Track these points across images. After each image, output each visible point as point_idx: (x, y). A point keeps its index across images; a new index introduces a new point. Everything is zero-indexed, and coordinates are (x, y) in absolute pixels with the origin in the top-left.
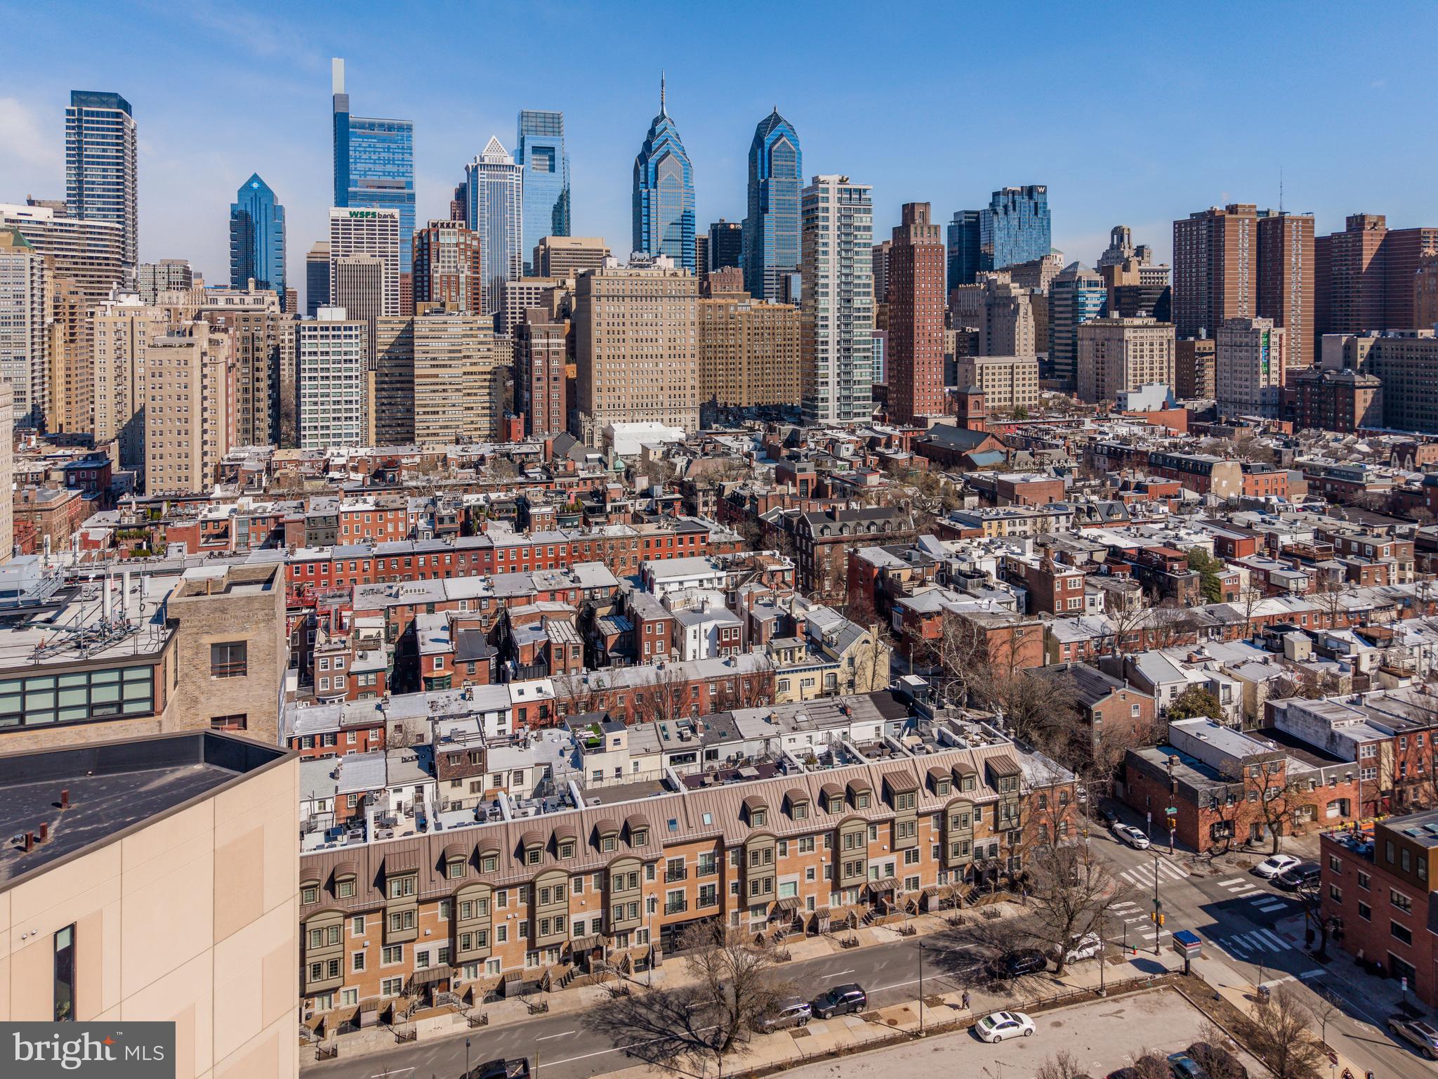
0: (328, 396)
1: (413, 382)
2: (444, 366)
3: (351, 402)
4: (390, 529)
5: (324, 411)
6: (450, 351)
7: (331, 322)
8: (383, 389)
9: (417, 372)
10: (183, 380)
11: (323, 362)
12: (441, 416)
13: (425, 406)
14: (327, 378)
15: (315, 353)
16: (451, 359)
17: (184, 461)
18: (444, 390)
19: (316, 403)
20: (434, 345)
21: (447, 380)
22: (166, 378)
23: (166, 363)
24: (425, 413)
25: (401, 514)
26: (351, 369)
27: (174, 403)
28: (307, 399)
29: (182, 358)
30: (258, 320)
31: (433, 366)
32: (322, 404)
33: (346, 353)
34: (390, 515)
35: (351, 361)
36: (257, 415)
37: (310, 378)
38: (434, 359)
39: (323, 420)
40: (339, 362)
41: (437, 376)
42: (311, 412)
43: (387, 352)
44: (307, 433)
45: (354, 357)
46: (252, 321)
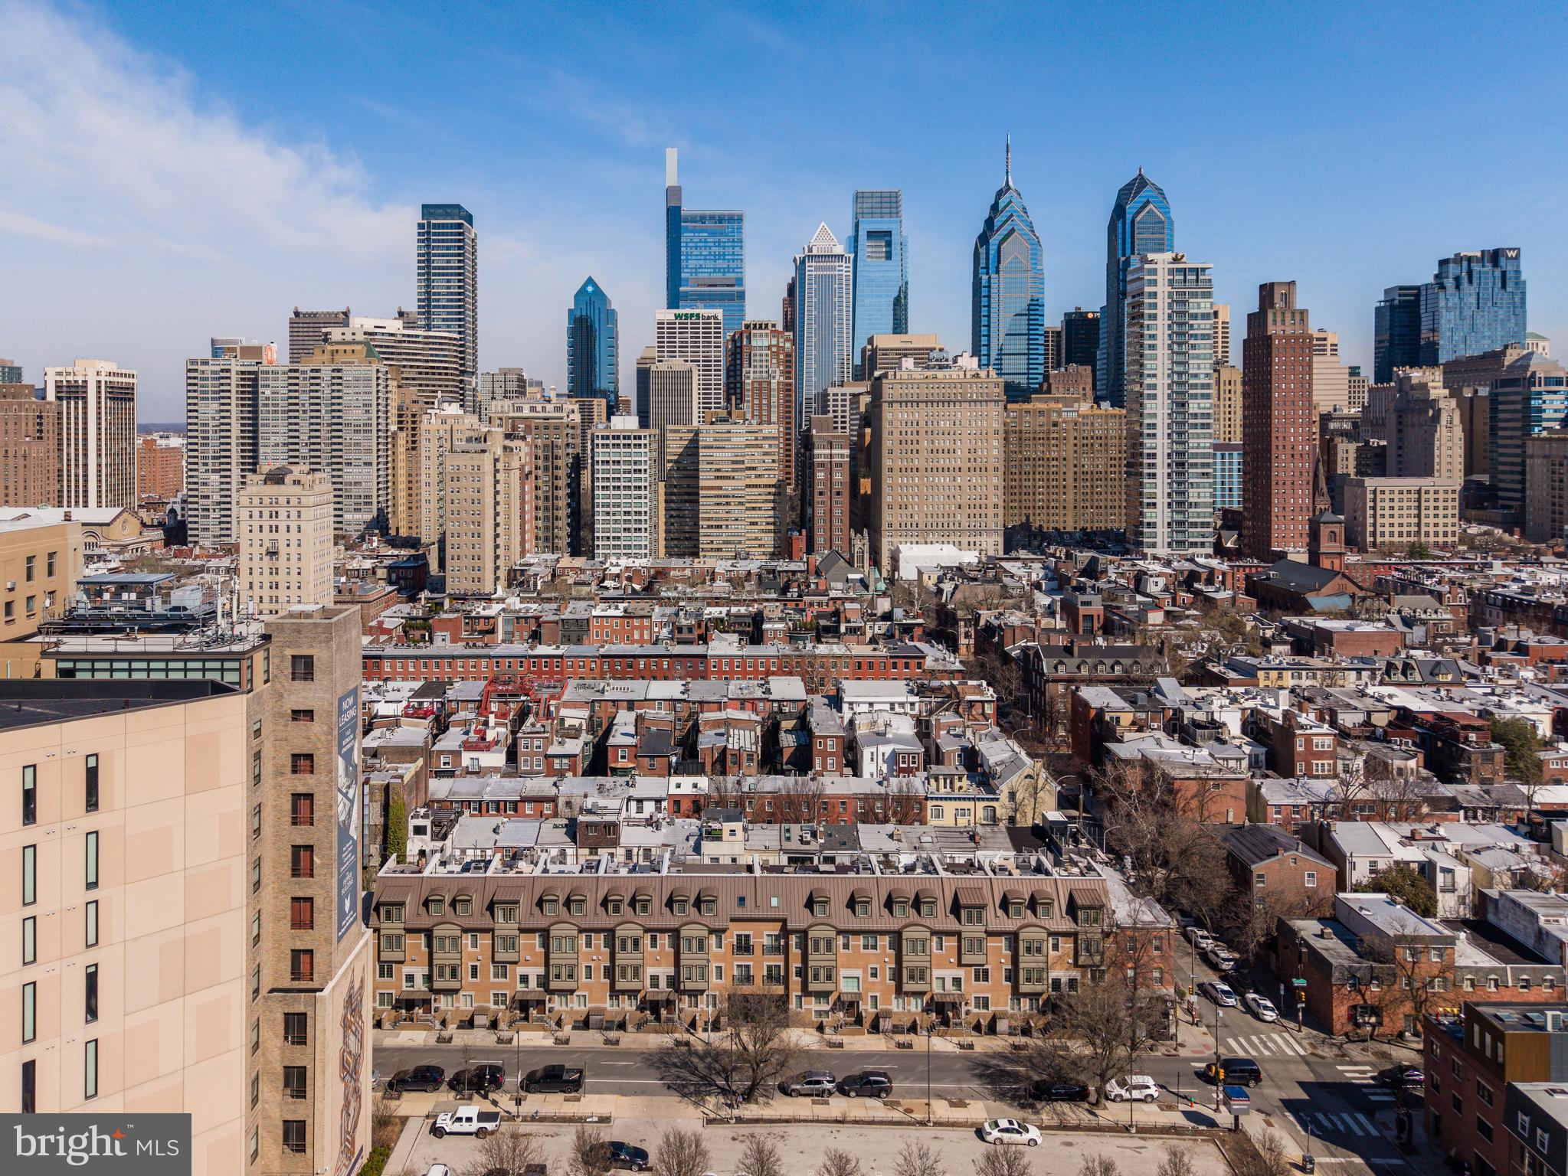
0: (619, 506)
1: (697, 494)
2: (728, 478)
3: (640, 513)
4: (637, 637)
5: (616, 522)
6: (734, 462)
7: (623, 431)
8: (672, 501)
9: (702, 483)
10: (477, 485)
11: (615, 471)
12: (724, 530)
13: (709, 519)
15: (608, 462)
16: (734, 470)
17: (476, 563)
18: (728, 503)
19: (608, 513)
20: (718, 455)
21: (730, 492)
22: (463, 482)
23: (462, 468)
24: (709, 527)
25: (646, 622)
26: (640, 480)
27: (468, 506)
28: (600, 509)
29: (476, 463)
30: (557, 428)
31: (717, 478)
32: (614, 514)
33: (635, 463)
34: (636, 622)
35: (640, 471)
36: (556, 523)
37: (603, 487)
38: (718, 470)
39: (615, 530)
40: (629, 472)
41: (720, 488)
42: (605, 522)
43: (676, 462)
44: (600, 543)
45: (642, 467)
46: (552, 430)
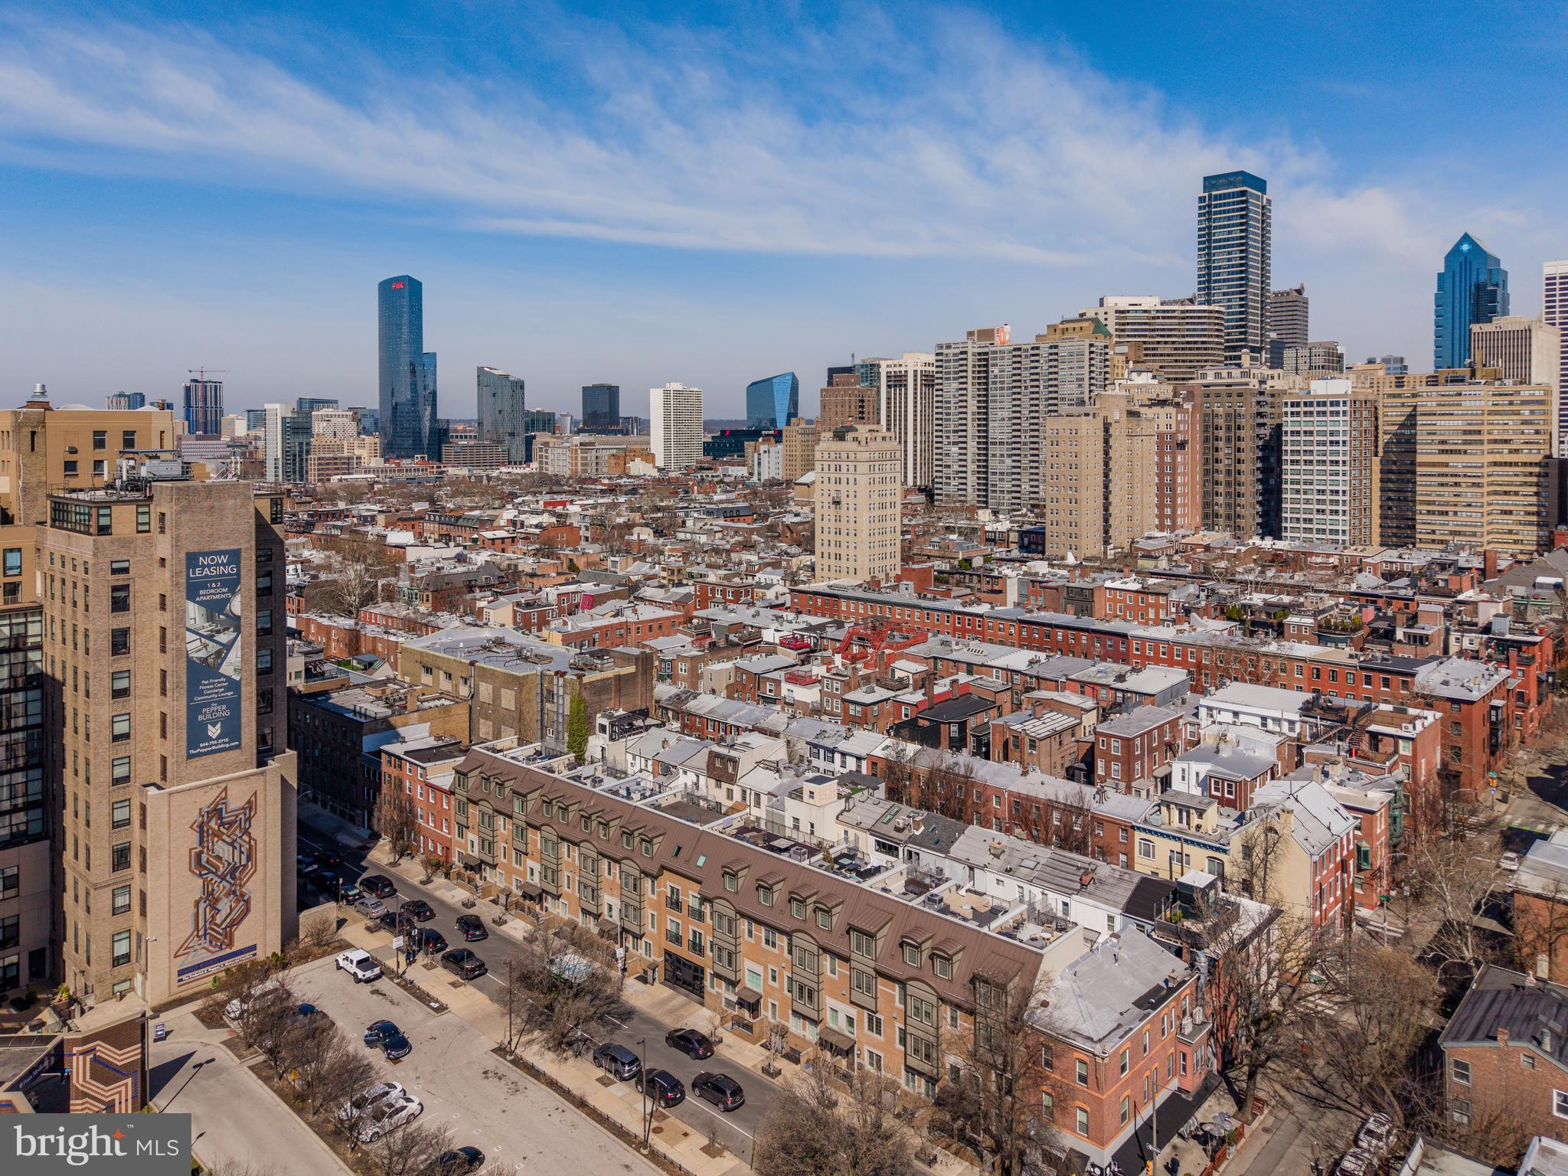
0: (1311, 484)
1: (1414, 473)
2: (1458, 452)
3: (1337, 492)
4: (1152, 616)
5: (1307, 502)
6: (1465, 432)
7: (1328, 396)
8: (1390, 481)
9: (1420, 458)
10: (1074, 449)
11: (1306, 443)
12: (1451, 517)
13: (1429, 503)
14: (1311, 462)
15: (1298, 433)
16: (1465, 442)
17: (1073, 530)
18: (1456, 484)
19: (1298, 492)
20: (1443, 423)
21: (1460, 470)
22: (1062, 447)
23: (1061, 432)
24: (1429, 512)
25: (1162, 600)
26: (1337, 453)
27: (1066, 470)
28: (1289, 486)
30: (1240, 395)
31: (1443, 452)
32: (1305, 493)
33: (1332, 434)
34: (1151, 599)
35: (1337, 442)
36: (1238, 500)
37: (1292, 461)
38: (1443, 442)
39: (1306, 511)
40: (1324, 444)
41: (1446, 465)
42: (1294, 501)
43: (1395, 434)
44: (1289, 525)
45: (1341, 438)
46: (1235, 397)
